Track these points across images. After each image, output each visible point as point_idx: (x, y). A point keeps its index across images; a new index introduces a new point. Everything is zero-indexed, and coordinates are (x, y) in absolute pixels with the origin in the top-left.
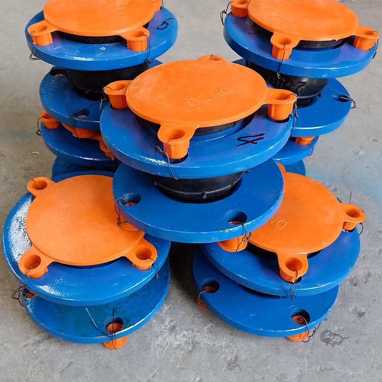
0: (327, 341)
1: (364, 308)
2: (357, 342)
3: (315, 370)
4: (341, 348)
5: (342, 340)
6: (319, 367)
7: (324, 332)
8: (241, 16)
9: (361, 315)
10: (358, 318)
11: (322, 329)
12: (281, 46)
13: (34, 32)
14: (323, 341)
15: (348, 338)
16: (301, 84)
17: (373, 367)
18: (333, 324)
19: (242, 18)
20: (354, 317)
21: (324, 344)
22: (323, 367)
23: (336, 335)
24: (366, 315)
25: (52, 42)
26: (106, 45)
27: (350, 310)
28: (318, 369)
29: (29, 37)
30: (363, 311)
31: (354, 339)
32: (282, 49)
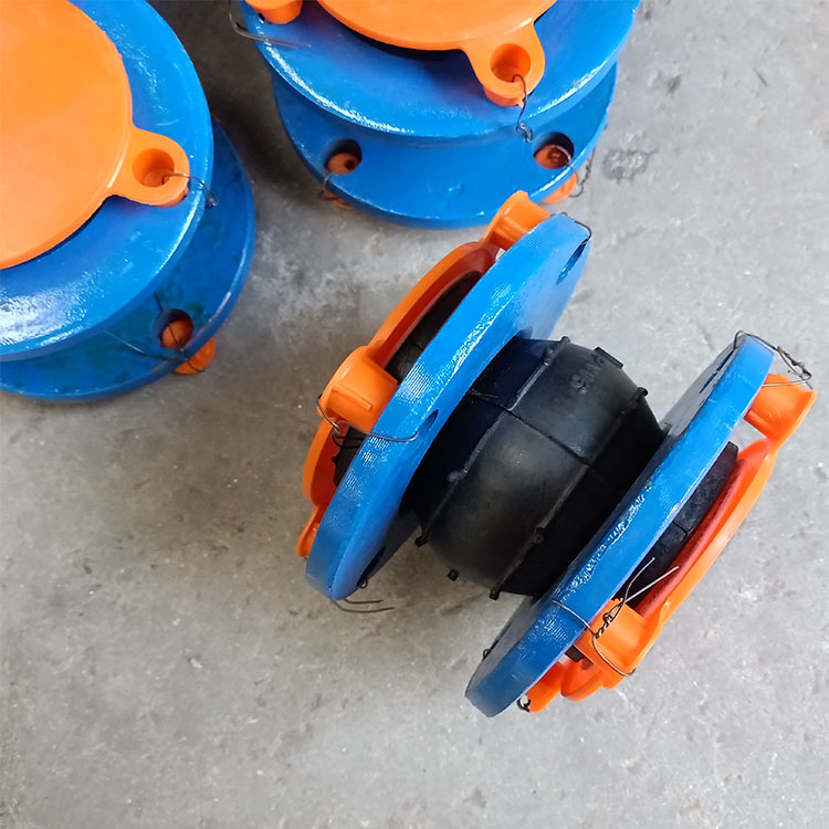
0: (618, 175)
1: (677, 66)
2: (677, 151)
4: (647, 178)
5: (647, 159)
7: (606, 157)
9: (673, 85)
14: (610, 178)
15: (656, 151)
18: (621, 133)
20: (661, 96)
21: (613, 183)
22: (623, 234)
23: (633, 153)
24: (684, 83)
27: (650, 82)
31: (670, 146)
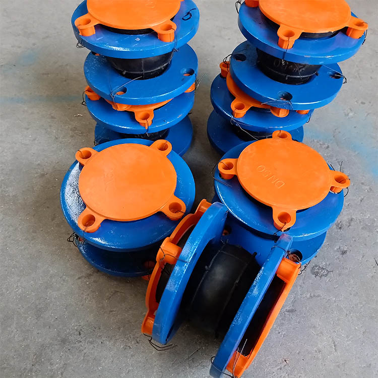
0: (316, 274)
1: (346, 247)
2: (340, 275)
3: (306, 297)
4: (327, 279)
5: (328, 273)
6: (309, 294)
7: (314, 267)
8: (253, 6)
9: (344, 253)
10: (341, 255)
11: (312, 265)
12: (286, 39)
13: (80, 25)
14: (313, 274)
15: (332, 271)
16: (302, 66)
17: (351, 294)
18: (321, 260)
19: (254, 8)
20: (339, 254)
21: (314, 276)
22: (312, 295)
23: (324, 269)
24: (348, 253)
25: (95, 33)
26: (140, 35)
27: (335, 249)
28: (308, 296)
29: (76, 30)
30: (345, 250)
31: (337, 272)
32: (286, 41)
